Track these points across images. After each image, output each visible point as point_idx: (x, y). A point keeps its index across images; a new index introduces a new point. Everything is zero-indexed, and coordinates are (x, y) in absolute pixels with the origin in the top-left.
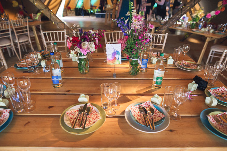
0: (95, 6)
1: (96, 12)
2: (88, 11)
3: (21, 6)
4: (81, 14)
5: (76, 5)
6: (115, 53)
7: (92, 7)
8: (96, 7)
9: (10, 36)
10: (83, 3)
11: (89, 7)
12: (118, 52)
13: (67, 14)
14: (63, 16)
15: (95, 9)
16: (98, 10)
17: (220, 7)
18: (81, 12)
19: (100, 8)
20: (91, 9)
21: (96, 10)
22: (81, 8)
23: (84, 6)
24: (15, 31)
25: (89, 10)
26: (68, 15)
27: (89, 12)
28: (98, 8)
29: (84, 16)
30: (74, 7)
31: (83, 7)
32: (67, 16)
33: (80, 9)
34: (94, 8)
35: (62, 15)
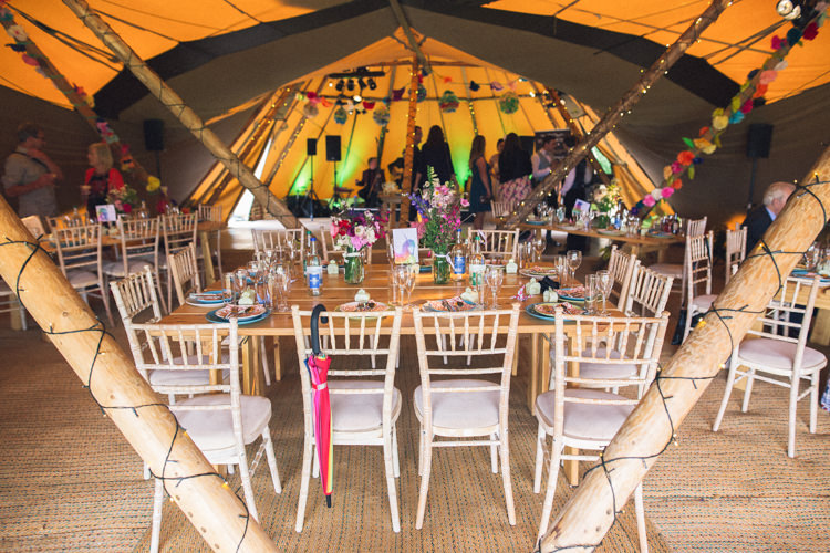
0: (349, 188)
1: (352, 205)
2: (328, 205)
3: (165, 189)
4: (306, 212)
5: (291, 188)
6: (408, 243)
7: (339, 192)
8: (350, 191)
9: (156, 252)
10: (312, 180)
11: (331, 190)
12: (411, 241)
13: (262, 213)
14: (251, 219)
15: (348, 197)
16: (356, 198)
17: (670, 178)
18: (305, 207)
19: (361, 194)
20: (337, 197)
21: (351, 201)
22: (306, 194)
23: (315, 188)
24: (166, 243)
25: (328, 200)
26: (266, 215)
27: (331, 207)
28: (355, 193)
29: (315, 219)
30: (285, 194)
31: (312, 191)
32: (262, 218)
33: (301, 198)
34: (345, 194)
35: (247, 218)
